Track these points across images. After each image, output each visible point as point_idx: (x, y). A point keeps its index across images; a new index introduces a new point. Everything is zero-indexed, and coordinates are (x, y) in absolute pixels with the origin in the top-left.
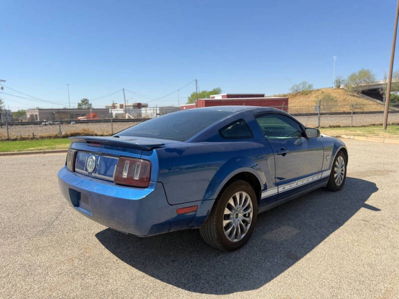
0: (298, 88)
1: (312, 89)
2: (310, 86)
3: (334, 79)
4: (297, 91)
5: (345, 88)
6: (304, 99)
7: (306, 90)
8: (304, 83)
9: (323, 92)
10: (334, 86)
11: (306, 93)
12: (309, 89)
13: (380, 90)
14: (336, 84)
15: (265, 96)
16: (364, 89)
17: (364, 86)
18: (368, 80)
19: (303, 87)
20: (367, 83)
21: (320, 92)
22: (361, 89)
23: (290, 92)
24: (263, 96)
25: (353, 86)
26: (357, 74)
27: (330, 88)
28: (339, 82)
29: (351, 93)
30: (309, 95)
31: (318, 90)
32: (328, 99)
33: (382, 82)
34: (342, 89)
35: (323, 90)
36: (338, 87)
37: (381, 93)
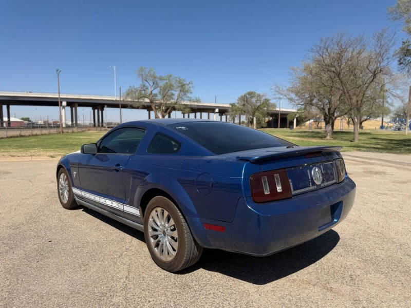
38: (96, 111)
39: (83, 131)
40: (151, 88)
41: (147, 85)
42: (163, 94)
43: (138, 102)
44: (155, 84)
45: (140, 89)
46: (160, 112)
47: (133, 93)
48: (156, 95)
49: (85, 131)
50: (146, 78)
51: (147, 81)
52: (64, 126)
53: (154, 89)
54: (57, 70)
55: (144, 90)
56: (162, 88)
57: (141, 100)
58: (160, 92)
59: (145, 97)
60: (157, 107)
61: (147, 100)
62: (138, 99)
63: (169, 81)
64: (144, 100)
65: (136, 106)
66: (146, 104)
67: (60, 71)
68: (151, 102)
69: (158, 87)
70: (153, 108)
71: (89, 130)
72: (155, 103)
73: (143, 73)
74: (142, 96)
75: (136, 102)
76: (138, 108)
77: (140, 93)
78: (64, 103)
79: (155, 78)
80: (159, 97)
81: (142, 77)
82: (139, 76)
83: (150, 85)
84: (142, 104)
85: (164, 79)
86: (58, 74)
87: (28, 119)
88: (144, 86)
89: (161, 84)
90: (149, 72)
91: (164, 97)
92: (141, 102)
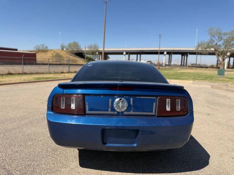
0: (39, 47)
1: (47, 49)
2: (47, 47)
3: (60, 45)
4: (38, 49)
5: (67, 51)
6: (44, 55)
7: (44, 49)
8: (43, 45)
9: (54, 52)
10: (60, 48)
11: (45, 51)
12: (46, 49)
13: (83, 54)
14: (61, 48)
15: (18, 50)
16: (76, 52)
17: (76, 51)
18: (77, 48)
19: (42, 47)
20: (77, 49)
21: (53, 51)
22: (74, 52)
23: (34, 49)
24: (16, 50)
25: (70, 50)
26: (72, 44)
27: (58, 49)
28: (63, 47)
29: (70, 54)
30: (47, 52)
31: (51, 50)
32: (58, 56)
33: (84, 49)
34: (65, 51)
35: (55, 50)
36: (63, 49)
37: (84, 55)
38: (183, 57)
39: (172, 68)
40: (216, 41)
41: (214, 39)
42: (225, 45)
43: (206, 50)
44: (220, 38)
45: (208, 42)
46: (221, 57)
47: (203, 45)
48: (220, 46)
49: (173, 68)
50: (214, 35)
51: (214, 37)
52: (164, 65)
53: (218, 42)
54: (160, 35)
55: (211, 43)
56: (225, 40)
57: (208, 49)
58: (223, 44)
59: (211, 47)
60: (219, 54)
61: (213, 49)
62: (206, 49)
63: (232, 35)
64: (210, 49)
65: (204, 53)
66: (211, 52)
67: (161, 35)
68: (215, 50)
69: (222, 40)
70: (216, 54)
71: (175, 68)
72: (219, 51)
73: (212, 31)
74: (209, 47)
75: (204, 51)
76: (205, 54)
77: (208, 45)
78: (165, 53)
79: (220, 34)
80: (223, 47)
81: (211, 34)
82: (209, 34)
83: (216, 39)
84: (208, 52)
85: (228, 34)
86: (160, 37)
87: (150, 62)
88: (212, 40)
89: (225, 38)
90: (216, 31)
91: (226, 46)
92: (208, 51)
